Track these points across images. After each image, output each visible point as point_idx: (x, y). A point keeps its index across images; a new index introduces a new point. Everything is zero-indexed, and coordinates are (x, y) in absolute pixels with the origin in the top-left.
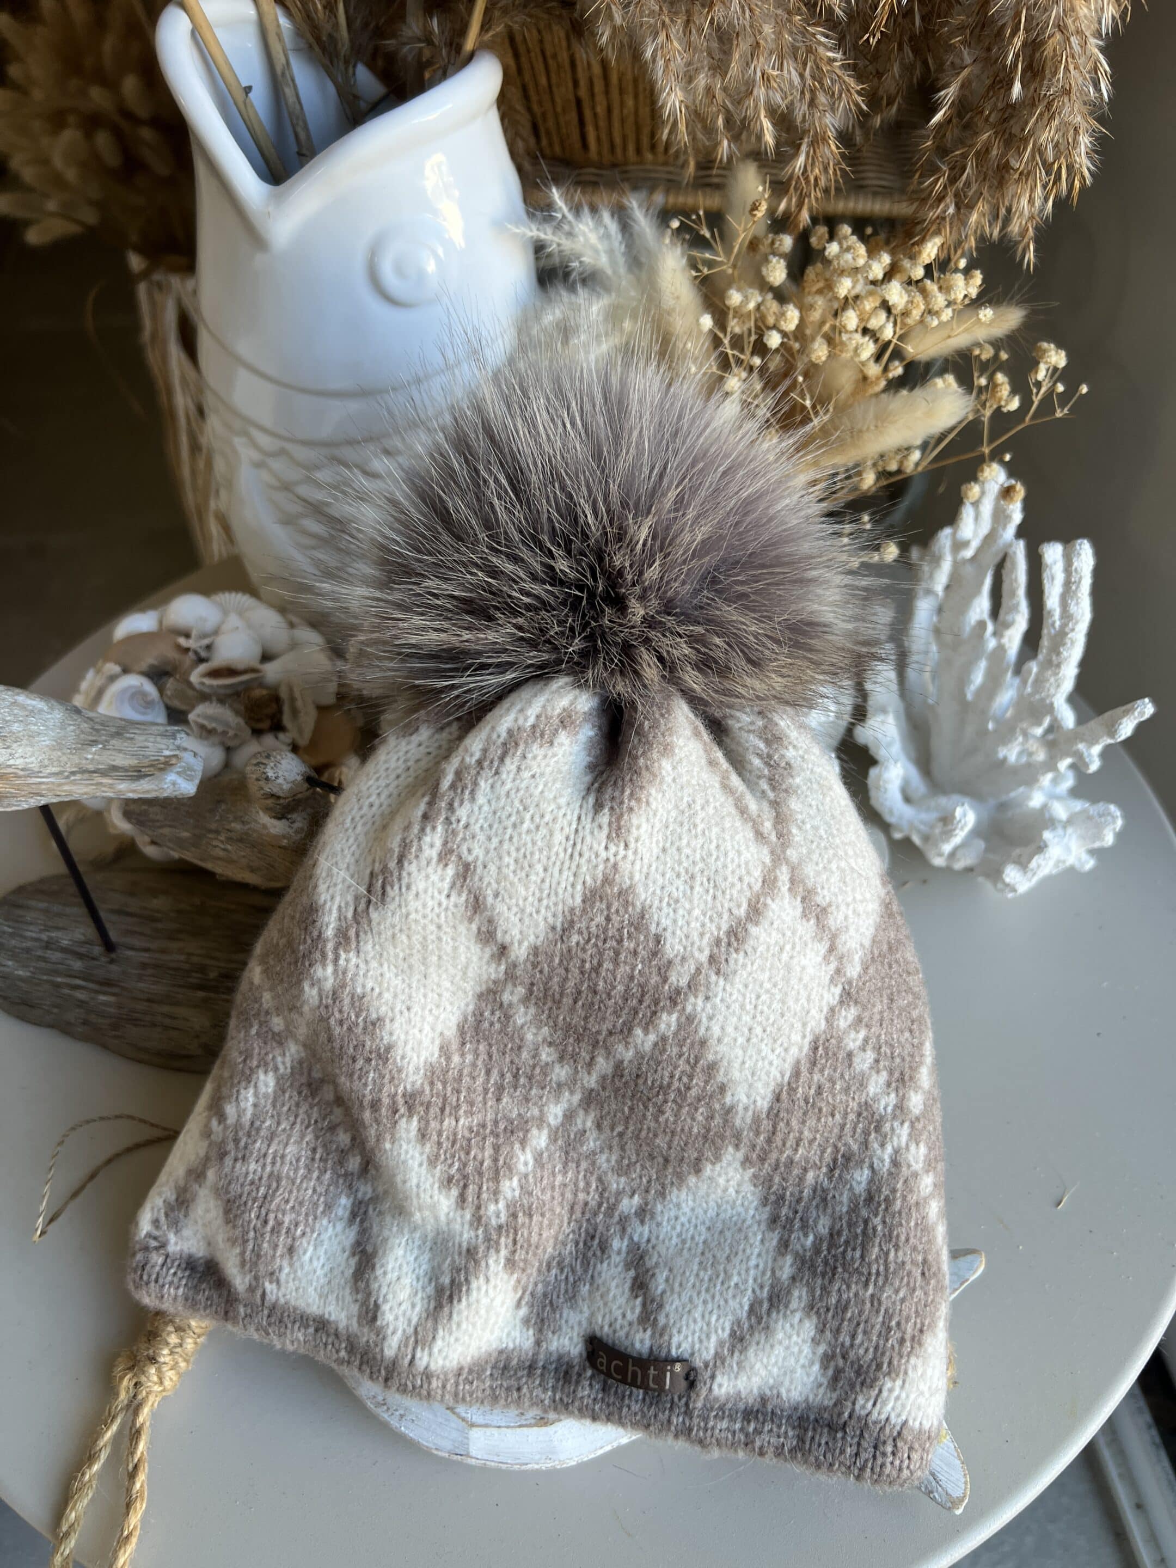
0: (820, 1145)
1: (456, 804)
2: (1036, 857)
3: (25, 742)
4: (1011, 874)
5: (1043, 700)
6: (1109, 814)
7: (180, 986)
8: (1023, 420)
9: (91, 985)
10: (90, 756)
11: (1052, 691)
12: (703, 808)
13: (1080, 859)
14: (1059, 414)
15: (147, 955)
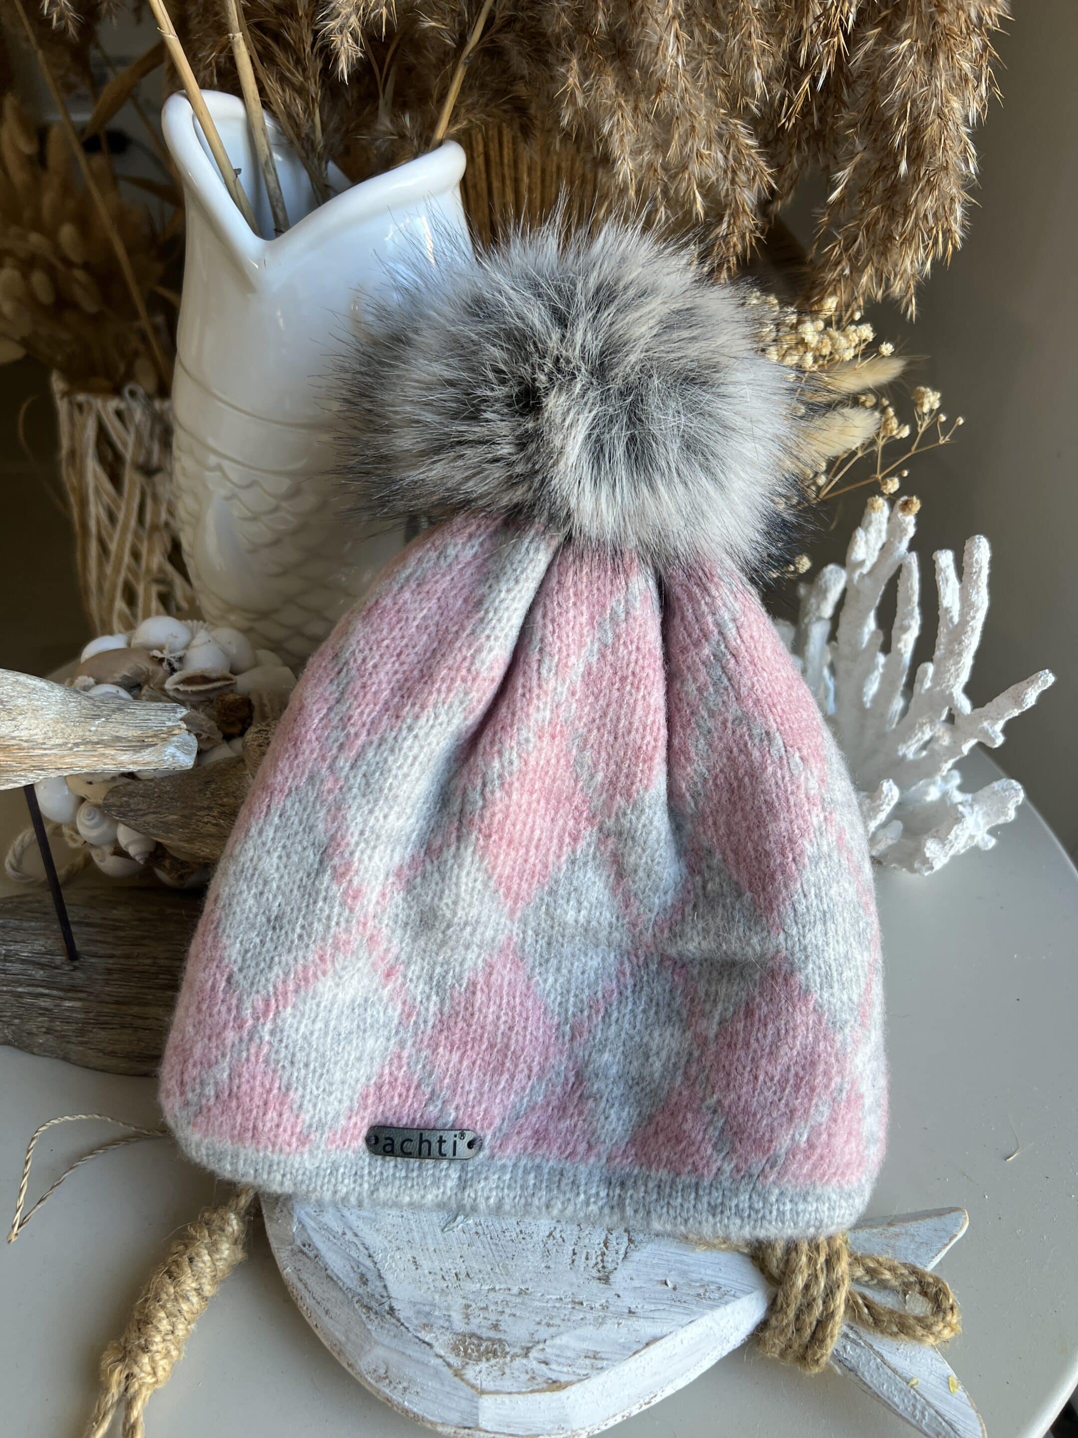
2: (955, 827)
3: (29, 715)
4: (931, 848)
5: (943, 691)
6: (1013, 788)
8: (910, 451)
9: (55, 993)
10: (93, 729)
11: (952, 682)
13: (983, 839)
14: (942, 442)
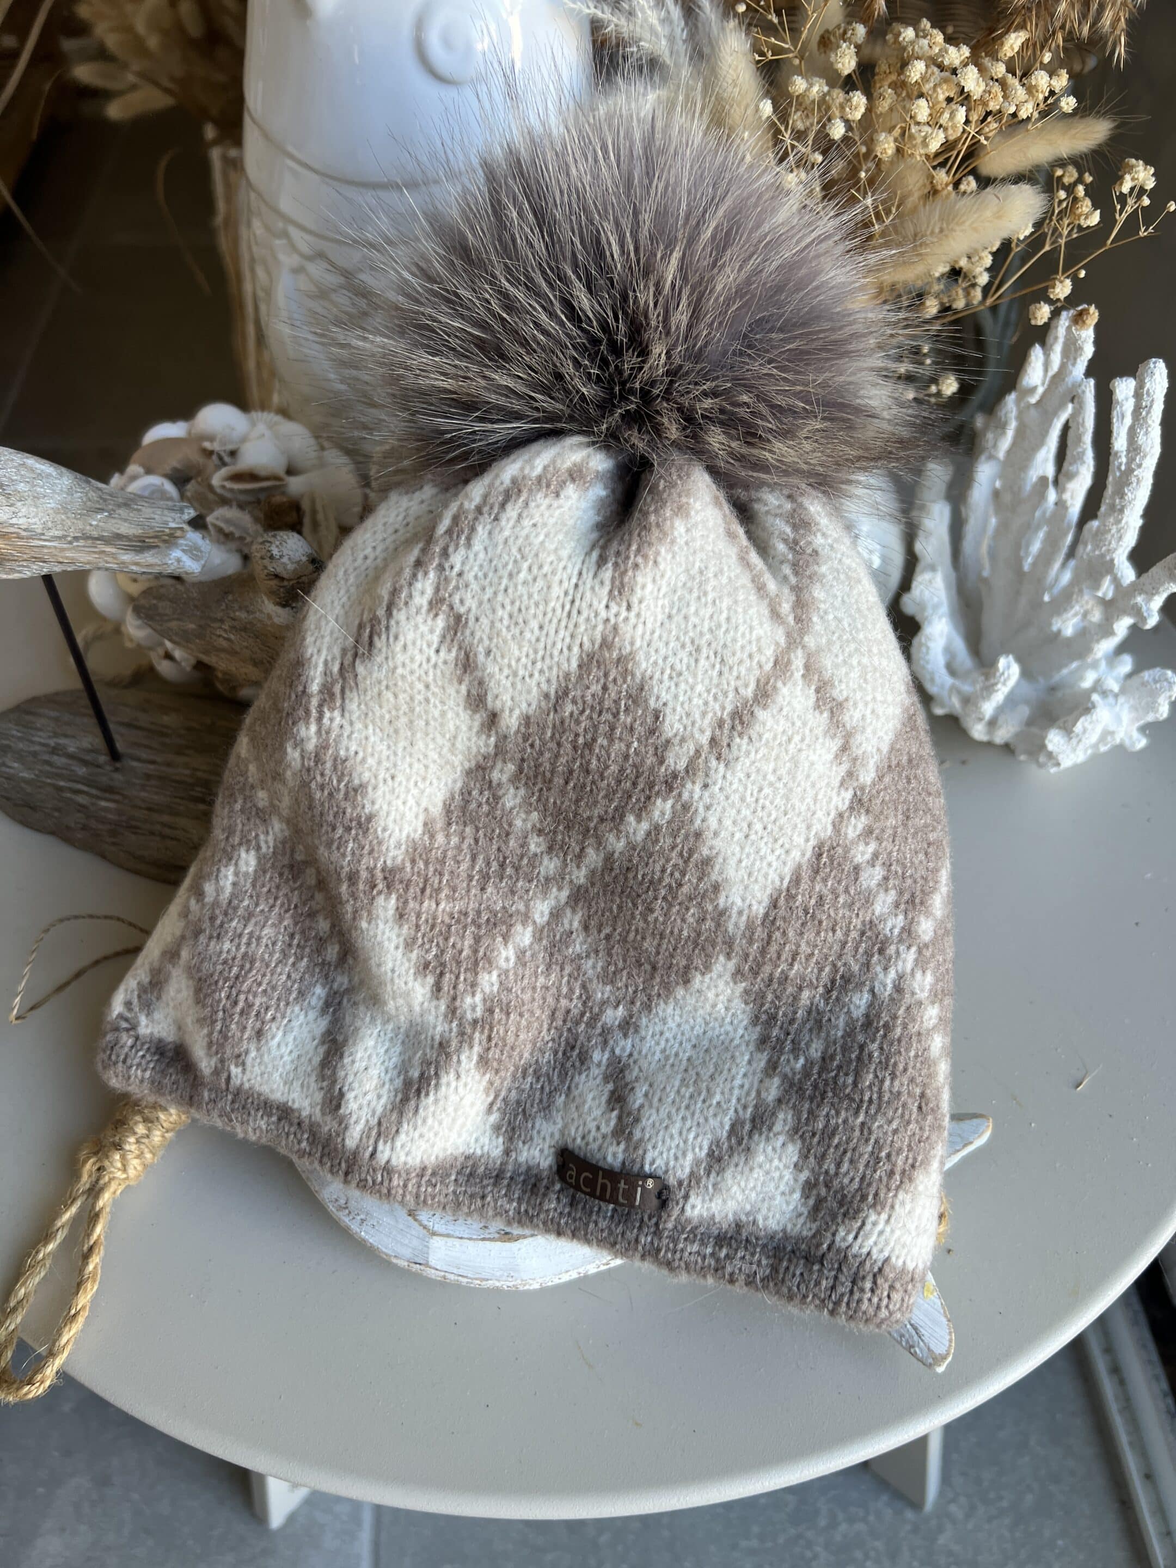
0: (817, 963)
1: (451, 549)
2: (1082, 720)
3: (29, 501)
4: (1054, 740)
5: (1103, 556)
6: (1166, 680)
7: (182, 798)
8: (1105, 245)
9: (94, 791)
10: (94, 523)
11: (1113, 545)
12: (715, 576)
13: (1131, 737)
14: (1142, 233)
15: (152, 767)
